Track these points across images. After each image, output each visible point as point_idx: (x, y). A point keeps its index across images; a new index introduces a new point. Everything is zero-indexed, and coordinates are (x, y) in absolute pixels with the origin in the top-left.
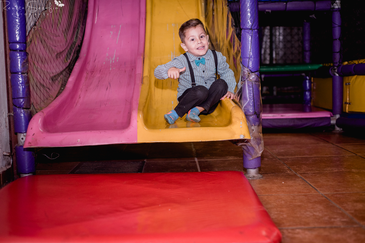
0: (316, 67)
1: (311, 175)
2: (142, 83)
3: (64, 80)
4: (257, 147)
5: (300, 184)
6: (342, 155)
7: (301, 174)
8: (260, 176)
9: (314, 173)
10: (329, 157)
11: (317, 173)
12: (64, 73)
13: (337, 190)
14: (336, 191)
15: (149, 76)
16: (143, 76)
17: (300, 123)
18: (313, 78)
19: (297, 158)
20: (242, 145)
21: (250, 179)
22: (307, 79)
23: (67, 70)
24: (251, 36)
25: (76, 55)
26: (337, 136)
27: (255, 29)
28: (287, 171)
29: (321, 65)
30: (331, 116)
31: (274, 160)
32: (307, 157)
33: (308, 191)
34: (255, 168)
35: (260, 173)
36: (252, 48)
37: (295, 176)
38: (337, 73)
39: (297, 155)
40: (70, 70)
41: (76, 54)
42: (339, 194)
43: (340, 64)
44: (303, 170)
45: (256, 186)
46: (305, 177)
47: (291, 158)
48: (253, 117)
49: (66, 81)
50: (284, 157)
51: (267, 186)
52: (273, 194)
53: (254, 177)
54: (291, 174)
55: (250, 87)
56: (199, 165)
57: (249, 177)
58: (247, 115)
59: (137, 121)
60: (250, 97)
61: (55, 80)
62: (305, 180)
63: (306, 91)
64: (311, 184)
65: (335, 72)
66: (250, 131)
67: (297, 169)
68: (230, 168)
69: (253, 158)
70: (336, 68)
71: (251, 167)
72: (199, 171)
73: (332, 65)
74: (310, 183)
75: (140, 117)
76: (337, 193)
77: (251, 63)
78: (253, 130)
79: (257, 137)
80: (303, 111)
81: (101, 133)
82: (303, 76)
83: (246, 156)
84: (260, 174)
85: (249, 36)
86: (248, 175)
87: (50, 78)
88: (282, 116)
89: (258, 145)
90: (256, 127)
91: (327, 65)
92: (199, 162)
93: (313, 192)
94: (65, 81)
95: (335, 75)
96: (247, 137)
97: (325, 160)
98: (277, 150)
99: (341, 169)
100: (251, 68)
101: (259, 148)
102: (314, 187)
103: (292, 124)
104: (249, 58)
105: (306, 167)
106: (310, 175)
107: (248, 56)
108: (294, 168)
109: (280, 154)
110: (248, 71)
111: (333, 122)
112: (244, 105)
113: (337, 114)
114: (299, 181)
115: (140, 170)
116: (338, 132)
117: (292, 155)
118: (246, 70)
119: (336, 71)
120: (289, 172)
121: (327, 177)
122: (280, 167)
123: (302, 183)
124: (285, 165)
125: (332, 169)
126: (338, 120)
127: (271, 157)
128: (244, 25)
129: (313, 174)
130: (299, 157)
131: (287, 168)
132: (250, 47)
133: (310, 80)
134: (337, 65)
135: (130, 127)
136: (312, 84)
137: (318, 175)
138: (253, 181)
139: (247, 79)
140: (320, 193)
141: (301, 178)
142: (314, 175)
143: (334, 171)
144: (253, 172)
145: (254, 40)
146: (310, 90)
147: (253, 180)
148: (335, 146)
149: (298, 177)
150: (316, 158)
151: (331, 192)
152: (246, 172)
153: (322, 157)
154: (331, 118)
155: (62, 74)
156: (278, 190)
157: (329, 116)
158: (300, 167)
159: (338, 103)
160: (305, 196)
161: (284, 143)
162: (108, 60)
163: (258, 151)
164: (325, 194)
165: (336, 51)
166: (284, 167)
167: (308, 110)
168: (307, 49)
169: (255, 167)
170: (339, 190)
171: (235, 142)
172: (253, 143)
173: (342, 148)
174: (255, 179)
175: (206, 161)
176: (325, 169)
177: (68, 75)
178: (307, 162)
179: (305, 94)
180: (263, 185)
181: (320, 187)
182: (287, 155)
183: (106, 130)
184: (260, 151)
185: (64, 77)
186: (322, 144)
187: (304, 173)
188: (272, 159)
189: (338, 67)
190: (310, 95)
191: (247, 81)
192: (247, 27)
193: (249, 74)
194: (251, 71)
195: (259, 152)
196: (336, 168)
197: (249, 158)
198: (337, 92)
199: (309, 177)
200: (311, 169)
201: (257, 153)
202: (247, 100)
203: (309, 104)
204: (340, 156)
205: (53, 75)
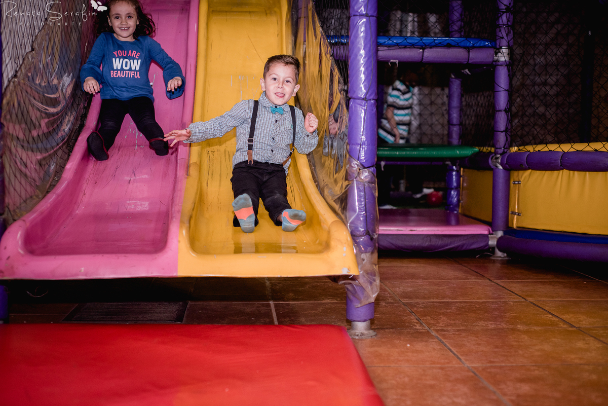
0: (468, 152)
1: (454, 334)
2: (187, 175)
3: (59, 164)
4: (368, 288)
5: (434, 349)
6: (503, 300)
7: (437, 331)
8: (372, 333)
9: (458, 330)
10: (484, 302)
11: (463, 330)
12: (60, 153)
13: (492, 360)
14: (491, 362)
15: (198, 163)
16: (188, 163)
17: (439, 242)
18: (463, 168)
19: (432, 302)
20: (344, 284)
21: (357, 338)
22: (453, 170)
23: (64, 147)
24: (364, 109)
25: (79, 123)
26: (498, 265)
27: (370, 100)
28: (416, 326)
29: (477, 149)
30: (490, 234)
31: (396, 305)
32: (448, 302)
33: (446, 361)
34: (365, 321)
35: (373, 327)
36: (366, 128)
37: (428, 334)
38: (501, 164)
39: (433, 298)
40: (68, 148)
41: (79, 120)
42: (495, 367)
43: (506, 150)
44: (441, 325)
45: (365, 351)
46: (444, 336)
47: (423, 303)
48: (363, 239)
49: (63, 166)
50: (411, 301)
51: (383, 350)
52: (392, 365)
53: (362, 334)
54: (421, 331)
55: (360, 191)
56: (276, 310)
57: (355, 335)
58: (354, 235)
59: (179, 241)
60: (360, 206)
61: (45, 165)
62: (443, 342)
63: (452, 189)
64: (453, 349)
65: (498, 163)
66: (359, 261)
67: (432, 322)
68: (325, 318)
69: (363, 304)
70: (499, 156)
71: (359, 319)
72: (276, 322)
73: (493, 150)
74: (451, 348)
75: (183, 233)
76: (492, 366)
77: (363, 154)
78: (364, 260)
79: (369, 271)
80: (447, 223)
81: (118, 258)
82: (447, 165)
83: (351, 301)
84: (372, 329)
85: (361, 109)
86: (353, 332)
87: (37, 162)
88: (411, 230)
89: (371, 283)
90: (368, 254)
91: (485, 150)
92: (276, 306)
93: (454, 362)
94: (60, 166)
95: (497, 167)
96: (354, 272)
97: (476, 307)
98: (401, 288)
99: (500, 325)
100: (362, 161)
101: (372, 288)
102: (457, 354)
103: (426, 244)
104: (361, 145)
105: (445, 319)
106: (451, 333)
107: (359, 142)
108: (426, 320)
109: (406, 295)
110: (358, 165)
111: (492, 242)
112: (349, 220)
113: (500, 230)
114: (433, 343)
115: (179, 318)
116: (500, 259)
117: (424, 298)
118: (355, 164)
119: (499, 161)
120: (418, 327)
121: (477, 337)
122: (405, 318)
123: (439, 347)
124: (413, 314)
125: (486, 323)
126: (500, 240)
127: (392, 301)
128: (355, 92)
129: (456, 331)
130: (435, 302)
131: (415, 321)
132: (362, 128)
133: (458, 172)
134: (500, 151)
135: (167, 249)
136: (462, 179)
137: (464, 334)
138: (360, 342)
139: (356, 178)
140: (466, 365)
141: (437, 338)
142: (457, 333)
143: (489, 327)
144: (361, 327)
145: (369, 116)
146: (457, 188)
147: (361, 340)
148: (493, 283)
149: (433, 335)
150: (462, 305)
151: (482, 363)
152: (350, 325)
153: (472, 302)
154: (489, 236)
155: (56, 155)
156: (401, 358)
157: (486, 232)
158: (437, 320)
159: (501, 213)
160: (442, 369)
161: (413, 276)
162: (132, 131)
163: (370, 293)
164: (473, 367)
165: (499, 130)
166: (412, 318)
167: (453, 222)
168: (455, 121)
169: (365, 318)
170: (495, 360)
171: (335, 279)
172: (362, 281)
173: (503, 287)
174: (364, 337)
175: (288, 305)
176: (475, 324)
177: (67, 156)
178: (448, 311)
179: (450, 193)
180: (376, 349)
181: (467, 355)
182: (417, 298)
183: (127, 253)
184: (373, 294)
185: (59, 158)
186: (473, 280)
187: (442, 330)
188: (392, 303)
189: (503, 154)
190: (458, 195)
191: (356, 181)
192: (359, 95)
193: (360, 169)
194: (363, 165)
195: (371, 295)
196: (493, 322)
197: (355, 304)
198: (500, 195)
199: (450, 337)
200: (453, 322)
201: (368, 297)
202: (355, 211)
203: (456, 211)
204: (500, 302)
205: (42, 157)
